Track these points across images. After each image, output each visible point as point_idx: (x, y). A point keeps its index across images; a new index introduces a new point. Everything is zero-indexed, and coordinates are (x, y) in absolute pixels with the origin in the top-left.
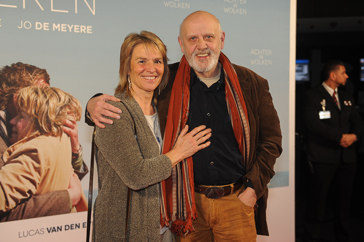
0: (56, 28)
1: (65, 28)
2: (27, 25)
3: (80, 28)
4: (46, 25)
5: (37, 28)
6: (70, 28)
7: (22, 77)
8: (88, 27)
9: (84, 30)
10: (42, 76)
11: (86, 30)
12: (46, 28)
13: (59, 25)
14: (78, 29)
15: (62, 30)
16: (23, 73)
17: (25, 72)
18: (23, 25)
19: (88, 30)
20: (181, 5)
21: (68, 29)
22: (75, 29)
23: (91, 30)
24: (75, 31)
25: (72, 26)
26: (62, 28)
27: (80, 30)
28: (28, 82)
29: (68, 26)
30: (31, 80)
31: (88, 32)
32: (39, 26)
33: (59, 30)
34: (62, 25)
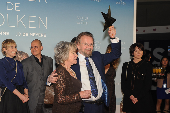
0: (31, 35)
1: (35, 35)
2: (19, 34)
3: (41, 34)
4: (27, 34)
5: (23, 35)
6: (37, 35)
7: (18, 56)
8: (44, 34)
9: (43, 35)
10: (26, 56)
11: (43, 36)
12: (27, 35)
13: (32, 34)
14: (40, 35)
15: (34, 36)
16: (18, 54)
17: (19, 54)
18: (18, 34)
19: (44, 35)
20: (84, 23)
21: (36, 35)
22: (39, 35)
23: (45, 35)
24: (39, 36)
25: (38, 34)
26: (34, 35)
27: (41, 36)
28: (20, 58)
29: (36, 34)
30: (21, 57)
31: (44, 36)
32: (24, 34)
33: (32, 36)
34: (34, 34)
